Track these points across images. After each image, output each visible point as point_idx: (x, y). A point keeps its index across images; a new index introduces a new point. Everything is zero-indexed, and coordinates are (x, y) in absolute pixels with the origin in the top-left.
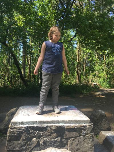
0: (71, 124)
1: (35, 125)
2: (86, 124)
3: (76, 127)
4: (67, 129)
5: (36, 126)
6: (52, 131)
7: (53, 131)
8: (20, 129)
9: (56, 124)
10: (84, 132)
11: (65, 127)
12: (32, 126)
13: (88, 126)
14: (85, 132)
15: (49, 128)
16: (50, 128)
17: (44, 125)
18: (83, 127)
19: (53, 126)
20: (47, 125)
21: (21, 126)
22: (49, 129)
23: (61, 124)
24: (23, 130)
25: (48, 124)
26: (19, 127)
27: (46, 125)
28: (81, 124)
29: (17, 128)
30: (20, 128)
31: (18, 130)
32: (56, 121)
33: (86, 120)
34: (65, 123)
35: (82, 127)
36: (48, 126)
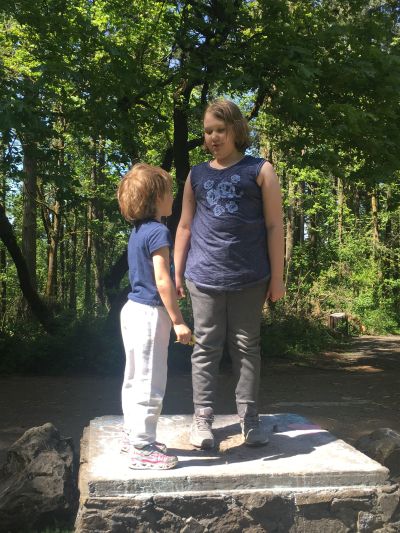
0: (317, 489)
1: (181, 494)
2: (374, 487)
3: (336, 500)
4: (301, 506)
5: (186, 498)
6: (245, 514)
7: (249, 517)
8: (125, 510)
9: (261, 486)
10: (368, 517)
11: (293, 499)
12: (171, 498)
13: (381, 496)
14: (371, 516)
15: (234, 505)
16: (239, 504)
17: (214, 492)
18: (362, 497)
19: (248, 495)
20: (227, 491)
21: (127, 496)
22: (233, 507)
23: (277, 490)
24: (138, 512)
25: (229, 487)
26: (120, 502)
27: (222, 493)
28: (355, 488)
29: (115, 505)
30: (126, 507)
31: (117, 514)
32: (259, 476)
33: (374, 472)
34: (294, 485)
35: (359, 498)
36: (231, 497)
